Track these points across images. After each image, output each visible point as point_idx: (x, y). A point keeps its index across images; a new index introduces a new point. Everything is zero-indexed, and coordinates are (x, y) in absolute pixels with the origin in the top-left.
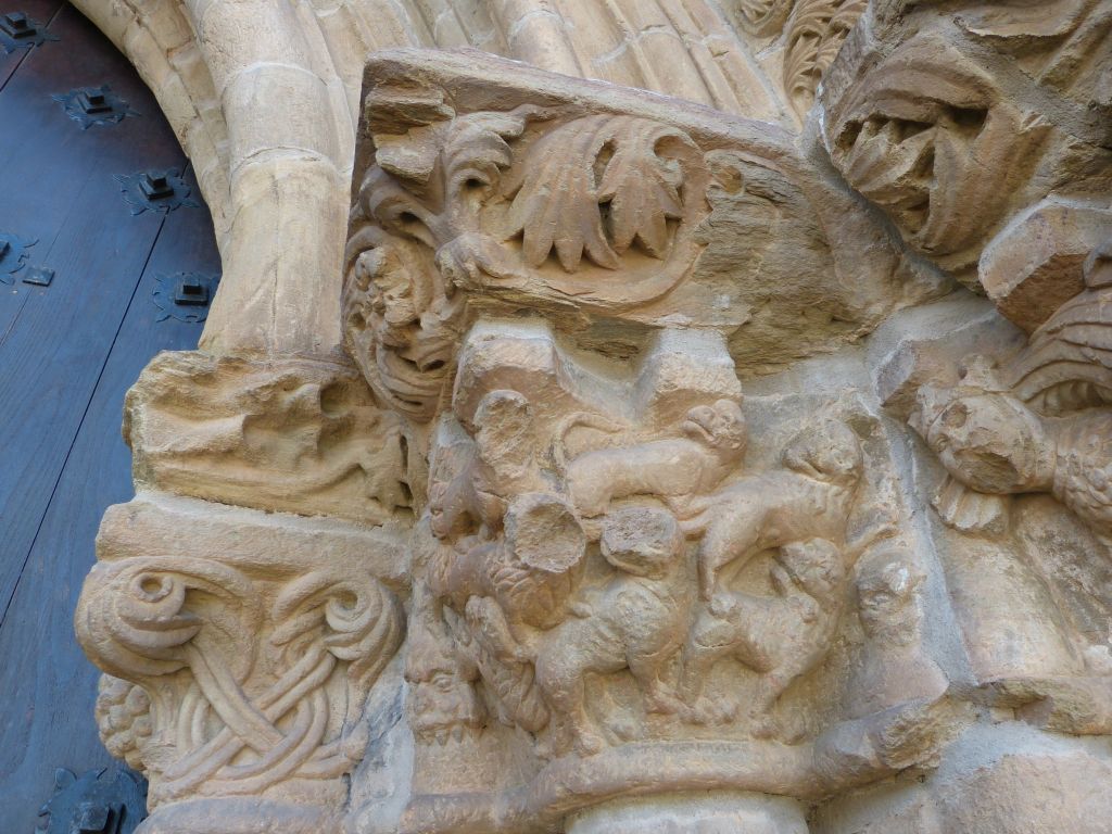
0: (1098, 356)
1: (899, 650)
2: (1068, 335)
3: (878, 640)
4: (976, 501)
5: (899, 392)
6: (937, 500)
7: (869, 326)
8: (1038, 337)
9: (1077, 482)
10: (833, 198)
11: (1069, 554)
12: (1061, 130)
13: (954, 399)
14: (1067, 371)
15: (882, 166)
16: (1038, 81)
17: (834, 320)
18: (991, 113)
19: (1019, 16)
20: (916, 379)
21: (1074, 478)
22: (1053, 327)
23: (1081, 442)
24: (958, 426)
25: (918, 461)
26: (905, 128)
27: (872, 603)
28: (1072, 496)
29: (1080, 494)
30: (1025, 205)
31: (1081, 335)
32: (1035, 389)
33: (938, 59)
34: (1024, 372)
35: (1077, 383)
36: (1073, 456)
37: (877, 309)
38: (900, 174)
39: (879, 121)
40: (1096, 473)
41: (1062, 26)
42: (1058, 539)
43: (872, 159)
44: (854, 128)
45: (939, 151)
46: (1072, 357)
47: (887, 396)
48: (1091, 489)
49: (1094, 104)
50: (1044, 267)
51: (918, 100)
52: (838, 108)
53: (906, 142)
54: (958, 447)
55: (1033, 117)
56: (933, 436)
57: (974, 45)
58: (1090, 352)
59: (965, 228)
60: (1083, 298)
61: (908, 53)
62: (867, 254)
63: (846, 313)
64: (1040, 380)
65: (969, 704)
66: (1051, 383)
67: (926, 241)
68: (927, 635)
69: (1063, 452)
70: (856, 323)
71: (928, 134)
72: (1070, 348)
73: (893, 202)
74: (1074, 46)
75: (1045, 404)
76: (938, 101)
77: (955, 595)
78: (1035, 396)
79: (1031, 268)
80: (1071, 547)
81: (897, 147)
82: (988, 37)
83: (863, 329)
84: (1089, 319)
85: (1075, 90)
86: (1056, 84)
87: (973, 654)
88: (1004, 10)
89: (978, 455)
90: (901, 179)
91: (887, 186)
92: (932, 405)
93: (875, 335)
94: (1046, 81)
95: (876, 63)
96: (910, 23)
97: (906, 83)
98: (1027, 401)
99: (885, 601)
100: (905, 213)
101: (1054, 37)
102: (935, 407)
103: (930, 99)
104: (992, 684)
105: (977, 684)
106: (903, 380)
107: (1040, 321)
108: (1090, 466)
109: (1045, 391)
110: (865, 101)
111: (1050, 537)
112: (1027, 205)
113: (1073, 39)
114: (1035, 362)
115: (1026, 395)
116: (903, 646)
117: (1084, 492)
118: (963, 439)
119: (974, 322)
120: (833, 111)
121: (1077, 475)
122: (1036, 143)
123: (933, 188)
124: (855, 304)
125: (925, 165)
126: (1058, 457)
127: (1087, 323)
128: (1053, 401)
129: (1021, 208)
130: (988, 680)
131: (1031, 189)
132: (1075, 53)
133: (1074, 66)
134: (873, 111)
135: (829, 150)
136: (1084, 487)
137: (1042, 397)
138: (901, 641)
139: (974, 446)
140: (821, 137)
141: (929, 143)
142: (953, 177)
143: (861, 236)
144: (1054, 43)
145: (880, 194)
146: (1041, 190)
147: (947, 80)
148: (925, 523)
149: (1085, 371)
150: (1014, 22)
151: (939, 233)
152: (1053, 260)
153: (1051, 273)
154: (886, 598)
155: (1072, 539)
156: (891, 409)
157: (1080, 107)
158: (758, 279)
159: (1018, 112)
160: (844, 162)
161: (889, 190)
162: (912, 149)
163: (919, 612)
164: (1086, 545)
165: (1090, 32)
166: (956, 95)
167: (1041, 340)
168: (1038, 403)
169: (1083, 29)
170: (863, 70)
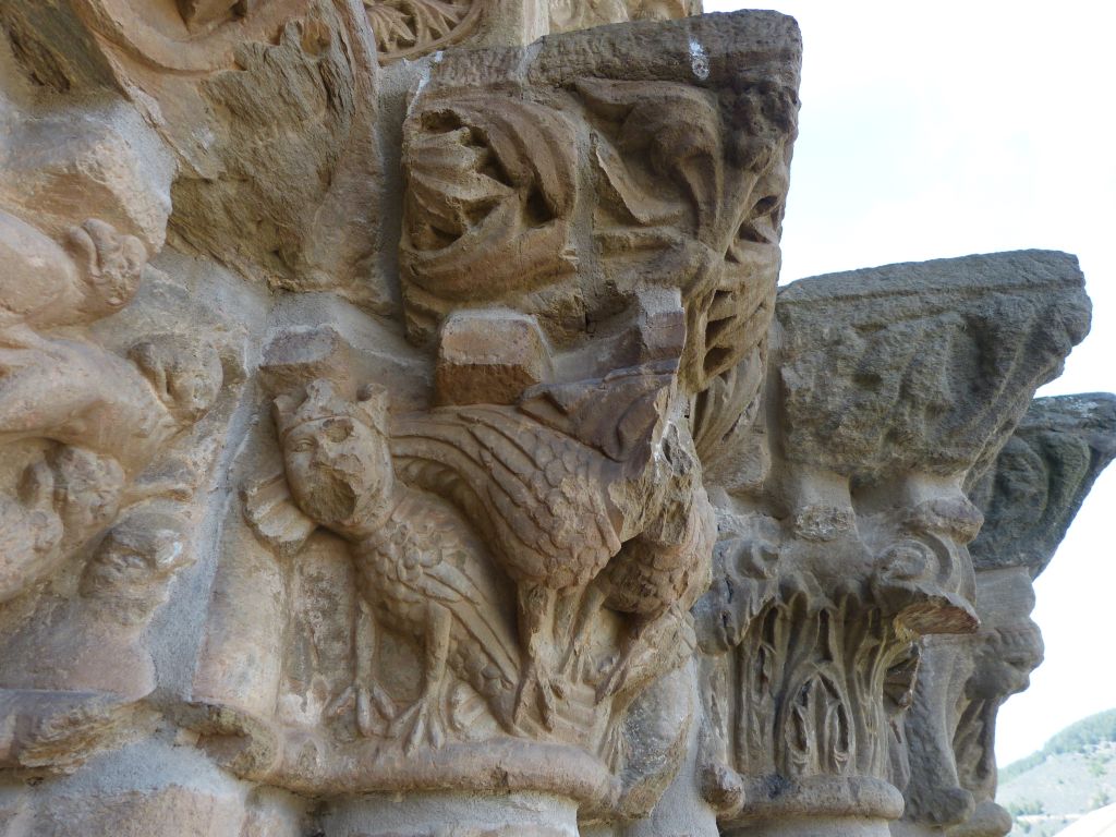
0: (493, 464)
1: (116, 627)
2: (480, 431)
3: (95, 605)
4: (291, 514)
5: (289, 368)
6: (253, 492)
7: (300, 285)
8: (446, 412)
9: (392, 549)
10: (370, 152)
11: (324, 603)
12: (578, 279)
13: (348, 414)
14: (454, 457)
15: (451, 174)
16: (596, 232)
17: (276, 253)
18: (557, 221)
19: (626, 177)
20: (317, 368)
21: (392, 546)
22: (469, 416)
23: (418, 519)
24: (334, 440)
25: (251, 440)
26: (492, 166)
27: (120, 561)
28: (377, 558)
29: (386, 560)
30: (513, 306)
31: (491, 439)
32: (410, 451)
33: (564, 147)
34: (413, 432)
35: (449, 469)
36: (405, 527)
37: (322, 277)
38: (459, 196)
39: (477, 139)
40: (415, 552)
41: (643, 216)
42: (324, 585)
43: (449, 161)
44: (449, 122)
45: (502, 210)
46: (468, 449)
47: (274, 362)
48: (401, 562)
49: (612, 284)
50: (504, 367)
51: (525, 158)
52: (451, 91)
53: (484, 177)
54: (322, 459)
55: (572, 253)
56: (302, 432)
57: (588, 165)
58: (488, 457)
59: (462, 284)
60: (508, 411)
61: (546, 116)
62: (353, 223)
63: (294, 256)
64: (422, 448)
65: (158, 715)
66: (428, 456)
67: (424, 264)
68: (160, 625)
69: (397, 518)
70: (293, 273)
71: (505, 190)
72: (474, 443)
73: (430, 210)
74: (637, 235)
75: (406, 469)
76: (537, 176)
77: (218, 596)
78: (406, 456)
79: (493, 360)
80: (330, 597)
81: (475, 175)
82: (602, 170)
83: (293, 283)
84: (507, 433)
85: (609, 262)
86: (604, 246)
87: (204, 667)
88: (621, 165)
89: (334, 478)
90: (456, 200)
91: (440, 194)
92: (320, 404)
93: (299, 297)
94: (602, 239)
95: (511, 94)
96: (561, 98)
97: (529, 138)
98: (394, 456)
99: (136, 566)
100: (427, 227)
101: (632, 216)
102: (323, 409)
103: (534, 168)
104: (209, 706)
105: (190, 699)
106: (303, 360)
107: (458, 402)
108: (415, 544)
109: (416, 458)
110: (480, 111)
111: (319, 579)
112: (514, 308)
113: (640, 231)
114: (429, 431)
115: (399, 451)
116: (125, 624)
117: (391, 561)
118: (332, 455)
119: (388, 356)
120: (443, 87)
121: (396, 543)
122: (557, 271)
123: (472, 232)
124: (308, 256)
125: (481, 209)
126: (391, 519)
127: (503, 434)
128: (414, 470)
129: (508, 306)
130: (206, 700)
131: (527, 300)
132: (633, 241)
133: (624, 247)
134: (482, 127)
135: (409, 111)
136: (395, 558)
137: (409, 461)
138: (126, 619)
139: (336, 467)
140: (413, 95)
141: (499, 196)
142: (494, 239)
143: (362, 205)
144: (628, 220)
145: (427, 193)
146: (533, 307)
147: (557, 169)
148: (222, 505)
149: (467, 466)
150: (621, 179)
151: (440, 269)
152: (514, 368)
153: (504, 376)
154: (142, 564)
155: (335, 591)
156: (266, 377)
157: (602, 276)
158: (255, 151)
159: (567, 239)
160: (416, 138)
161: (439, 199)
162: (479, 188)
163: (166, 597)
164: (344, 601)
165: (651, 237)
166: (551, 185)
167: (449, 418)
168: (402, 463)
169: (649, 231)
170: (496, 87)
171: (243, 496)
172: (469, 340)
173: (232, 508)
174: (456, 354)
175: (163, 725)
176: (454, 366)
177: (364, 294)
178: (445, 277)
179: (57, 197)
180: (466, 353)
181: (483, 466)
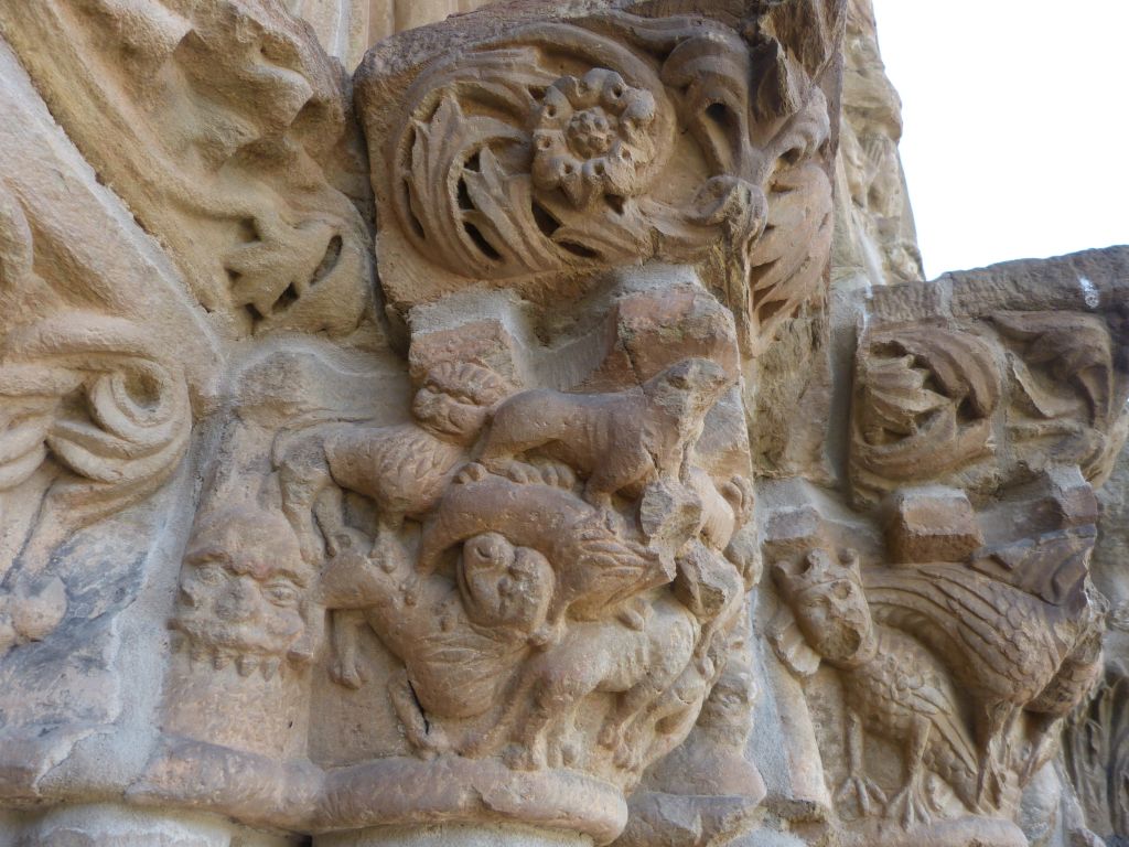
0: (962, 612)
1: (731, 747)
2: (945, 586)
3: (712, 731)
4: (808, 653)
5: (788, 542)
7: (779, 474)
8: (907, 569)
9: (885, 676)
10: (825, 370)
11: (822, 715)
12: (995, 460)
13: (846, 577)
14: (922, 604)
15: (906, 392)
16: (1009, 425)
17: (765, 454)
18: (984, 421)
19: (1033, 383)
20: (809, 541)
21: (885, 674)
22: (932, 573)
23: (899, 651)
24: (840, 598)
26: (934, 383)
27: (724, 699)
28: (872, 683)
29: (881, 685)
30: (946, 483)
31: (956, 592)
32: (882, 599)
33: (992, 369)
34: (883, 584)
35: (917, 613)
36: (892, 659)
37: (794, 467)
38: (912, 409)
39: (919, 363)
40: (905, 679)
41: (1048, 412)
42: (821, 701)
43: (903, 382)
44: (896, 350)
45: (944, 416)
46: (936, 599)
47: (776, 537)
48: (894, 686)
49: (1025, 463)
50: (959, 537)
51: (962, 377)
52: (892, 326)
53: (929, 392)
54: (836, 613)
55: (991, 442)
57: (1006, 377)
58: (956, 606)
59: (910, 470)
60: (960, 567)
61: (968, 340)
62: (813, 424)
63: (779, 454)
64: (893, 597)
66: (899, 603)
67: (879, 456)
68: (754, 744)
69: (884, 652)
70: (774, 465)
71: (945, 400)
72: (940, 594)
73: (888, 418)
74: (1044, 427)
75: (878, 613)
76: (973, 391)
77: (784, 719)
78: (879, 603)
79: (949, 531)
80: (826, 710)
81: (923, 391)
82: (1018, 381)
83: (774, 473)
84: (968, 586)
85: (1020, 446)
86: (1016, 435)
87: (794, 773)
88: (1029, 375)
89: (845, 627)
90: (911, 411)
91: (897, 407)
92: (824, 570)
93: (777, 483)
94: (1016, 430)
95: (940, 326)
96: (980, 326)
97: (965, 363)
98: (870, 603)
99: (735, 702)
100: (881, 429)
101: (1041, 413)
102: (827, 574)
103: (971, 386)
104: (808, 803)
105: (792, 798)
106: (798, 535)
107: (916, 561)
108: (903, 672)
109: (887, 604)
110: (920, 341)
112: (946, 484)
113: (1044, 423)
114: (897, 584)
115: (873, 599)
116: (735, 745)
117: (885, 685)
118: (842, 609)
120: (886, 323)
121: (888, 671)
122: (979, 455)
123: (921, 434)
124: (788, 454)
125: (925, 417)
126: (879, 653)
127: (965, 588)
128: (885, 613)
129: (942, 483)
130: (804, 798)
131: (956, 478)
132: (1041, 431)
133: (1033, 435)
134: (924, 354)
135: (859, 342)
136: (888, 683)
137: (880, 607)
138: (736, 741)
139: (847, 619)
140: (862, 329)
141: (941, 406)
142: (940, 439)
144: (1037, 415)
145: (886, 406)
146: (961, 483)
147: (987, 384)
148: (758, 648)
149: (935, 612)
150: (1030, 385)
151: (893, 460)
152: (966, 536)
153: (957, 542)
154: (738, 700)
155: (829, 706)
156: (770, 549)
157: (1015, 457)
158: (773, 391)
159: (987, 434)
160: (871, 364)
161: (898, 412)
162: (924, 401)
163: (751, 722)
165: (1056, 427)
166: (983, 396)
168: (875, 608)
169: (1054, 423)
170: (928, 321)
171: (773, 641)
172: (925, 515)
173: (766, 651)
174: (918, 527)
175: (768, 816)
176: (918, 536)
177: (818, 475)
178: (899, 465)
179: (724, 466)
180: (926, 527)
181: (953, 612)
